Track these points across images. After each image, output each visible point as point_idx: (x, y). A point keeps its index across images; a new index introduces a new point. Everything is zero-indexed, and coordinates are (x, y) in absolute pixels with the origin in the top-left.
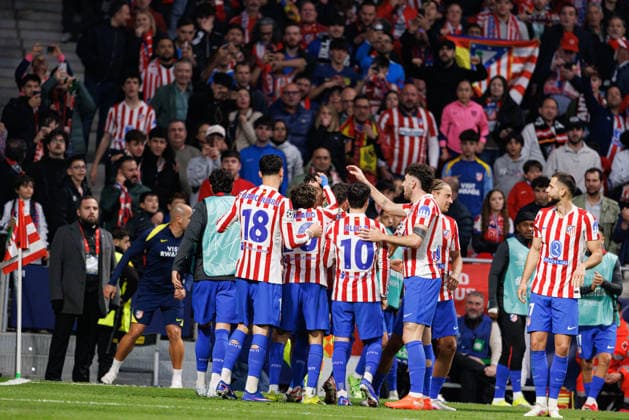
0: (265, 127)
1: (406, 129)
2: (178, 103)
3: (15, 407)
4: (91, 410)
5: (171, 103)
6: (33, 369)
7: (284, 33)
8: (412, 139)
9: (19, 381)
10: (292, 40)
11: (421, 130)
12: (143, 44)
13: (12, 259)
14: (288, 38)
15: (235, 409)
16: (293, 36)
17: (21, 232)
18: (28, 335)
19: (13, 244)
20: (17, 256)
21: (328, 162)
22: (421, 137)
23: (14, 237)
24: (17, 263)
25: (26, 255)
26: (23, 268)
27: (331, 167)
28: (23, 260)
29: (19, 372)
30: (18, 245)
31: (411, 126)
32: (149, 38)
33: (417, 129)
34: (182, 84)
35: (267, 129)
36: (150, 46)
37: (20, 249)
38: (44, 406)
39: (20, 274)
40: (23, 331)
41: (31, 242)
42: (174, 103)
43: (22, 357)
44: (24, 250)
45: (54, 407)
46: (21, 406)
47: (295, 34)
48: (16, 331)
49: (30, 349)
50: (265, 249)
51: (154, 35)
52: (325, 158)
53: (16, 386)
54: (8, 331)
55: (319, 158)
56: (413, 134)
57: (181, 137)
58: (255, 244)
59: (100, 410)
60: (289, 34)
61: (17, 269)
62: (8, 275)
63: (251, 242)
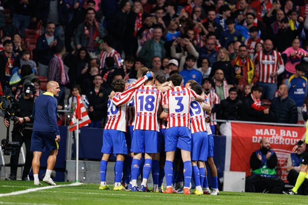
0: (191, 60)
1: (265, 61)
2: (155, 49)
3: (75, 196)
4: (112, 198)
5: (152, 48)
6: (84, 178)
8: (268, 66)
9: (77, 184)
10: (211, 18)
11: (274, 61)
12: (137, 17)
13: (73, 124)
14: (209, 17)
15: (183, 198)
16: (212, 16)
17: (78, 111)
18: (81, 161)
19: (74, 117)
20: (76, 123)
22: (273, 65)
23: (75, 114)
24: (76, 126)
25: (81, 122)
26: (79, 129)
27: (223, 79)
28: (79, 125)
29: (77, 179)
30: (77, 117)
31: (268, 59)
33: (271, 61)
34: (157, 39)
35: (192, 61)
36: (141, 19)
37: (78, 120)
38: (89, 196)
39: (78, 132)
40: (79, 159)
41: (83, 116)
42: (153, 48)
43: (79, 172)
44: (80, 120)
45: (94, 196)
46: (78, 196)
47: (213, 15)
48: (76, 159)
49: (83, 168)
50: (153, 114)
52: (221, 74)
53: (76, 186)
54: (72, 159)
56: (269, 63)
58: (148, 112)
59: (117, 198)
60: (210, 15)
61: (76, 129)
62: (72, 132)
63: (146, 111)
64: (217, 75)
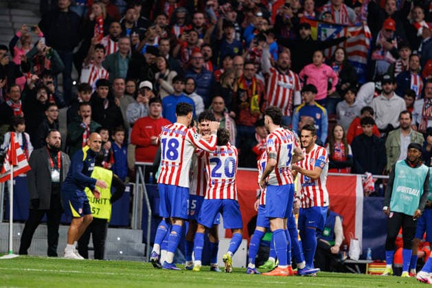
0: (180, 82)
1: (282, 82)
2: (121, 66)
3: (8, 274)
4: (61, 276)
5: (116, 65)
7: (193, 18)
9: (12, 256)
10: (198, 22)
12: (97, 25)
13: (6, 172)
14: (195, 21)
15: (160, 275)
16: (199, 20)
17: (13, 153)
18: (17, 225)
19: (7, 162)
20: (10, 171)
21: (222, 107)
22: (291, 90)
23: (8, 157)
24: (10, 175)
25: (16, 169)
26: (14, 179)
27: (225, 110)
28: (14, 173)
29: (11, 250)
30: (11, 163)
31: (285, 81)
32: (101, 20)
34: (123, 53)
35: (182, 84)
36: (101, 26)
37: (12, 166)
38: (28, 273)
39: (12, 182)
40: (14, 221)
41: (19, 161)
42: (118, 65)
43: (13, 240)
44: (15, 166)
45: (35, 273)
46: (13, 273)
47: (200, 18)
48: (9, 222)
49: (19, 234)
50: (177, 164)
51: (105, 18)
52: (221, 103)
53: (9, 259)
54: (3, 222)
55: (216, 103)
57: (122, 89)
58: (170, 162)
59: (66, 276)
60: (196, 18)
61: (10, 179)
62: (4, 183)
63: (168, 160)
64: (216, 106)
